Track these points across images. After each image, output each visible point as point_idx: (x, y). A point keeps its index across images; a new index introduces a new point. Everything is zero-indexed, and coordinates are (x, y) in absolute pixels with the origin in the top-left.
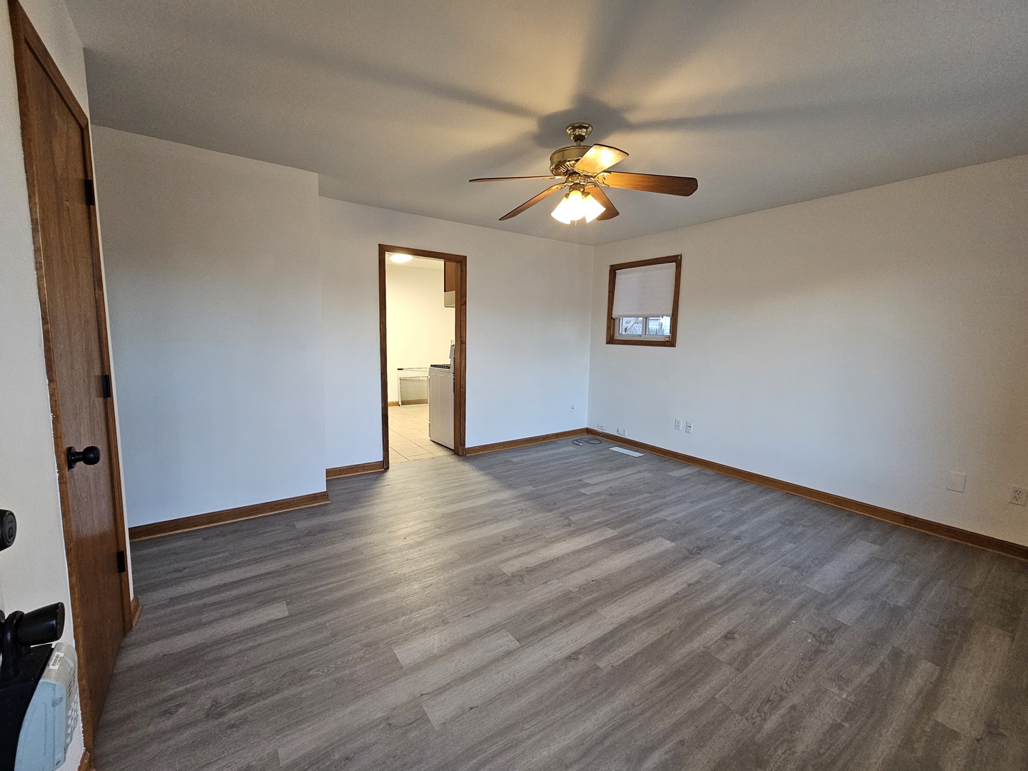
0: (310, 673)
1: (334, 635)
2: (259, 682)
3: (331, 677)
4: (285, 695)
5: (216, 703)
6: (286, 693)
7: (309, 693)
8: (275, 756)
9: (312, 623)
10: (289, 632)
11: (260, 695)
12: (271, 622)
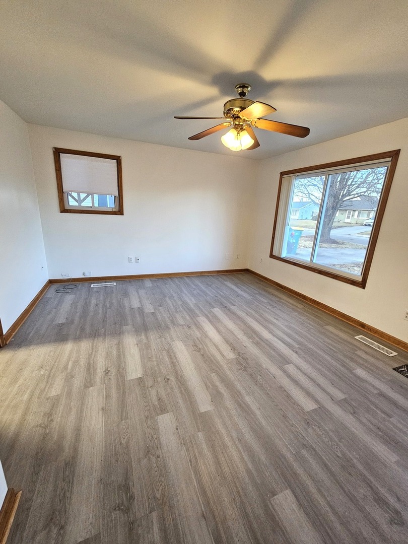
0: (340, 455)
1: (304, 446)
2: (362, 491)
3: (339, 443)
4: (362, 468)
5: (392, 522)
6: (361, 467)
7: (354, 453)
8: (397, 462)
9: (295, 465)
10: (309, 482)
11: (370, 487)
12: (301, 505)
